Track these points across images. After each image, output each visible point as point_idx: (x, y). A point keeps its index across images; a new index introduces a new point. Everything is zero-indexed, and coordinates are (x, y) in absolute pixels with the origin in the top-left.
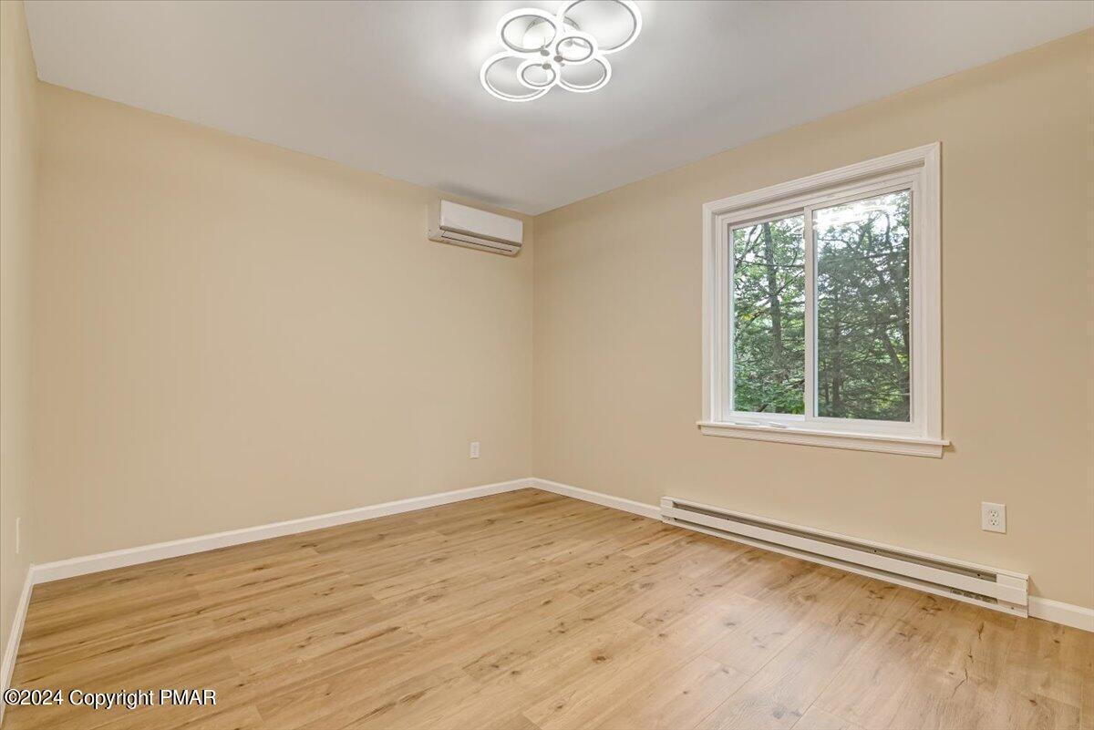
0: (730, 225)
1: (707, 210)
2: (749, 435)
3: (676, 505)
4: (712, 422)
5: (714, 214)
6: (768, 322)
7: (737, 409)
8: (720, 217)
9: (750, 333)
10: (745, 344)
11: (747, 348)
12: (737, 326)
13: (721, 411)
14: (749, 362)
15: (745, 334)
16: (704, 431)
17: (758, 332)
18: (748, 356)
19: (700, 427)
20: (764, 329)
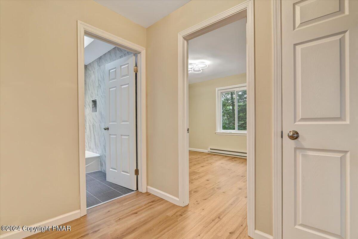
0: (221, 92)
1: (217, 89)
2: (226, 134)
3: (211, 149)
4: (218, 132)
5: (218, 90)
6: (231, 107)
7: (223, 129)
8: (219, 91)
9: (226, 111)
10: (225, 114)
11: (225, 115)
12: (223, 109)
13: (220, 130)
14: (226, 119)
15: (225, 111)
16: (216, 134)
17: (228, 110)
18: (226, 117)
19: (215, 133)
20: (230, 109)
